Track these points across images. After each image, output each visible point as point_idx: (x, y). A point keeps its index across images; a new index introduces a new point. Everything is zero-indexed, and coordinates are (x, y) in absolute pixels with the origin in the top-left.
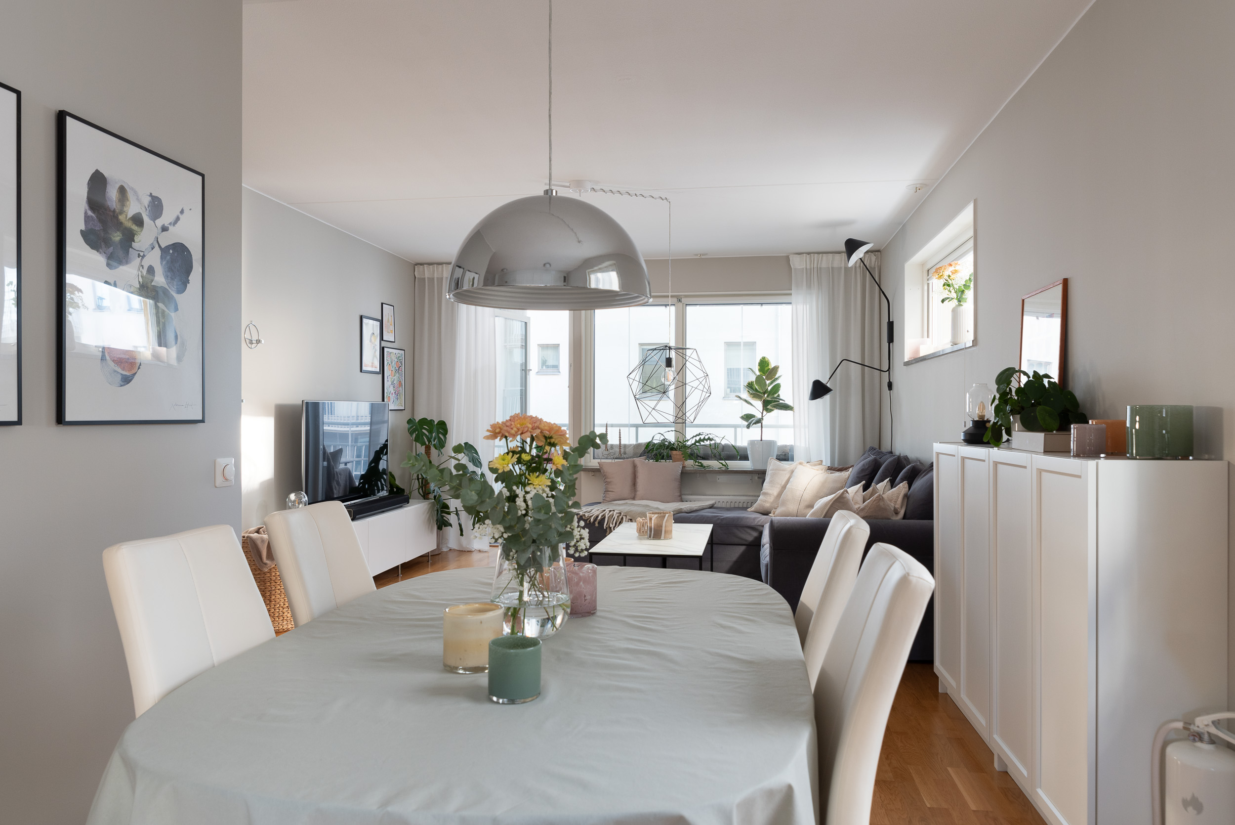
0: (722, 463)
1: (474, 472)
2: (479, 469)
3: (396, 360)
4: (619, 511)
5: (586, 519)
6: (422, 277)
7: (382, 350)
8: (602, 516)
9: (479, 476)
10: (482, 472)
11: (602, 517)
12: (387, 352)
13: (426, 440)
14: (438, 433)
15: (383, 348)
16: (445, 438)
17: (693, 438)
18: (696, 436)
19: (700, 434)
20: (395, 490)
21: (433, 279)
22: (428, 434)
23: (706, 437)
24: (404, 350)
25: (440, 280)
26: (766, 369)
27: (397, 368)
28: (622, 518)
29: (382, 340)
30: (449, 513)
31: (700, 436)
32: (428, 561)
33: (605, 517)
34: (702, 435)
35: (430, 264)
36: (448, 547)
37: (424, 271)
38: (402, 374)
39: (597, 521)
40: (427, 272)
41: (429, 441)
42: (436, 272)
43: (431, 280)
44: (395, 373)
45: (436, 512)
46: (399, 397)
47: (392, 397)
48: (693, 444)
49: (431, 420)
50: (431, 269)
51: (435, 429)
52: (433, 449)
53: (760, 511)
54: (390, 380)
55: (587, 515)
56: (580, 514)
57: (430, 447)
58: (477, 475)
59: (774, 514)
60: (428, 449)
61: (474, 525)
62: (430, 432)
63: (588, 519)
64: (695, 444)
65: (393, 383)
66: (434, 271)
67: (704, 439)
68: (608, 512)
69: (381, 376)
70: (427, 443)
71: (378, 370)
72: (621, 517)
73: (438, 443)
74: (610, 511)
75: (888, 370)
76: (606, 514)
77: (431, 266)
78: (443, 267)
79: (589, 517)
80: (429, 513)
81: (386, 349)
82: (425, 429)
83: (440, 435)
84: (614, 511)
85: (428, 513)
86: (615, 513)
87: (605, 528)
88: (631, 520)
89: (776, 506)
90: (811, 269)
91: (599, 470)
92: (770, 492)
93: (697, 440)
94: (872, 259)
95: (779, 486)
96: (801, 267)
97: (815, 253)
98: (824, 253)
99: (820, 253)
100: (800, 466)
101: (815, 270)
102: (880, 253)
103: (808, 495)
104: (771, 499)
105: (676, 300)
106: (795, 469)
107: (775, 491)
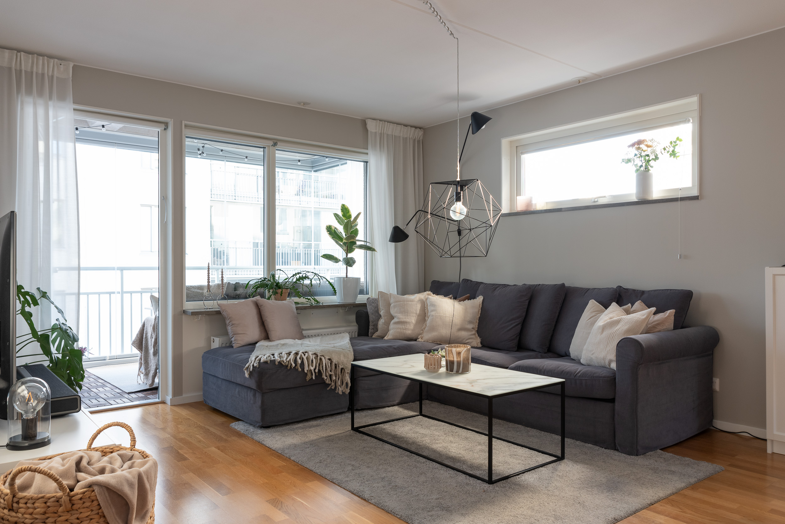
0: (314, 299)
17: (293, 276)
18: (296, 275)
23: (304, 276)
26: (348, 218)
31: (299, 274)
39: (299, 366)
53: (401, 338)
59: (421, 339)
64: (295, 282)
67: (303, 278)
72: (319, 358)
87: (306, 372)
88: (329, 359)
89: (422, 332)
90: (381, 133)
91: (218, 313)
92: (408, 320)
93: (298, 278)
94: (420, 133)
95: (415, 315)
96: (374, 131)
97: (385, 121)
98: (390, 122)
99: (388, 122)
100: (430, 297)
101: (385, 136)
102: (423, 130)
103: (458, 320)
104: (411, 327)
105: (271, 143)
106: (427, 299)
107: (413, 320)
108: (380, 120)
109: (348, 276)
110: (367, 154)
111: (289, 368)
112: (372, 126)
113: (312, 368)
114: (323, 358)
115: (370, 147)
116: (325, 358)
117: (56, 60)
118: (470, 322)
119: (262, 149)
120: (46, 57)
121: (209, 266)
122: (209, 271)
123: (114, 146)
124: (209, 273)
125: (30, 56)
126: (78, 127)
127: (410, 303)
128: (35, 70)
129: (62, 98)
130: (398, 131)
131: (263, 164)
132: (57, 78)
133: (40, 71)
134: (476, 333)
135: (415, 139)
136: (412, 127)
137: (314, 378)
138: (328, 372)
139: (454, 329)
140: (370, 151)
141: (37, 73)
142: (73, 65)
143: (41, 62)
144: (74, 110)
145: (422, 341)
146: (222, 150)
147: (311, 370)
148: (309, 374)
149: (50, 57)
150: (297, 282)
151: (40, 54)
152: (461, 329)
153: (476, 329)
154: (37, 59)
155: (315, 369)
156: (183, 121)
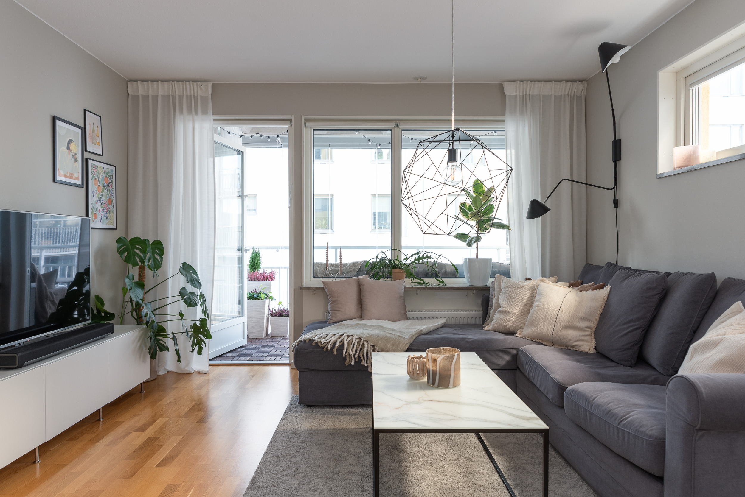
0: (439, 280)
1: (192, 293)
2: (198, 290)
3: (104, 175)
4: (358, 335)
5: (323, 346)
6: (136, 94)
7: (86, 162)
8: (340, 342)
9: (198, 296)
10: (201, 293)
11: (341, 344)
12: (92, 164)
13: (138, 260)
14: (154, 253)
15: (87, 160)
16: (162, 258)
17: (412, 256)
18: (415, 255)
19: (418, 253)
20: (103, 314)
21: (148, 96)
22: (141, 254)
23: (425, 256)
24: (115, 166)
25: (155, 98)
26: (481, 190)
27: (106, 184)
28: (363, 344)
29: (86, 150)
30: (165, 336)
31: (420, 254)
32: (141, 392)
33: (344, 343)
34: (421, 253)
35: (143, 81)
36: (165, 369)
37: (138, 88)
38: (113, 191)
39: (335, 349)
40: (141, 89)
41: (143, 262)
42: (150, 89)
43: (146, 97)
44: (103, 189)
45: (149, 339)
46: (108, 215)
47: (100, 215)
48: (412, 262)
49: (145, 240)
50: (146, 86)
51: (149, 249)
52: (147, 269)
53: (501, 330)
54: (96, 196)
55: (323, 341)
56: (314, 340)
57: (144, 268)
58: (196, 296)
59: (520, 334)
60: (142, 269)
61: (193, 346)
62: (144, 252)
63: (324, 346)
64: (414, 262)
65: (100, 199)
66: (148, 88)
67: (423, 258)
68: (346, 338)
69: (83, 190)
70: (140, 264)
71: (79, 182)
72: (361, 343)
73: (153, 263)
74: (348, 336)
75: (614, 188)
76: (345, 340)
77: (145, 83)
78: (158, 84)
79: (325, 344)
80: (141, 340)
81: (90, 162)
82: (138, 249)
83: (156, 255)
84: (352, 335)
85: (139, 341)
86: (354, 339)
87: (344, 356)
88: (373, 346)
89: (522, 325)
90: (523, 95)
91: (322, 289)
92: (511, 310)
93: (417, 258)
94: (579, 88)
95: (520, 304)
96: (514, 94)
97: (527, 81)
98: (535, 81)
99: (531, 81)
100: (542, 284)
101: (528, 97)
102: (586, 82)
103: (565, 315)
104: (513, 318)
105: (393, 124)
106: (538, 286)
107: (516, 310)
108: (522, 81)
109: (478, 257)
110: (504, 121)
111: (325, 350)
112: (510, 90)
113: (351, 353)
114: (366, 344)
115: (507, 113)
116: (368, 344)
117: (198, 83)
118: (584, 319)
119: (389, 132)
120: (191, 82)
121: (327, 246)
122: (327, 250)
123: (328, 146)
124: (327, 253)
125: (181, 83)
126: (253, 135)
127: (519, 289)
128: (185, 93)
129: (205, 112)
130: (547, 89)
131: (390, 148)
132: (200, 96)
133: (189, 94)
134: (593, 334)
135: (574, 96)
136: (567, 81)
137: (353, 363)
138: (369, 360)
139: (558, 327)
140: (508, 118)
141: (194, 96)
142: (212, 84)
143: (188, 86)
144: (214, 120)
145: (520, 336)
146: (412, 139)
147: (350, 355)
148: (348, 358)
149: (195, 81)
150: (416, 262)
151: (188, 81)
152: (568, 327)
153: (594, 329)
154: (186, 84)
155: (354, 355)
156: (303, 116)
